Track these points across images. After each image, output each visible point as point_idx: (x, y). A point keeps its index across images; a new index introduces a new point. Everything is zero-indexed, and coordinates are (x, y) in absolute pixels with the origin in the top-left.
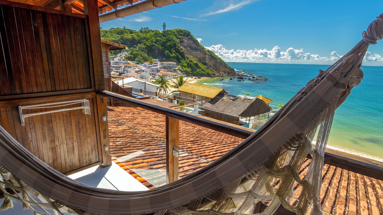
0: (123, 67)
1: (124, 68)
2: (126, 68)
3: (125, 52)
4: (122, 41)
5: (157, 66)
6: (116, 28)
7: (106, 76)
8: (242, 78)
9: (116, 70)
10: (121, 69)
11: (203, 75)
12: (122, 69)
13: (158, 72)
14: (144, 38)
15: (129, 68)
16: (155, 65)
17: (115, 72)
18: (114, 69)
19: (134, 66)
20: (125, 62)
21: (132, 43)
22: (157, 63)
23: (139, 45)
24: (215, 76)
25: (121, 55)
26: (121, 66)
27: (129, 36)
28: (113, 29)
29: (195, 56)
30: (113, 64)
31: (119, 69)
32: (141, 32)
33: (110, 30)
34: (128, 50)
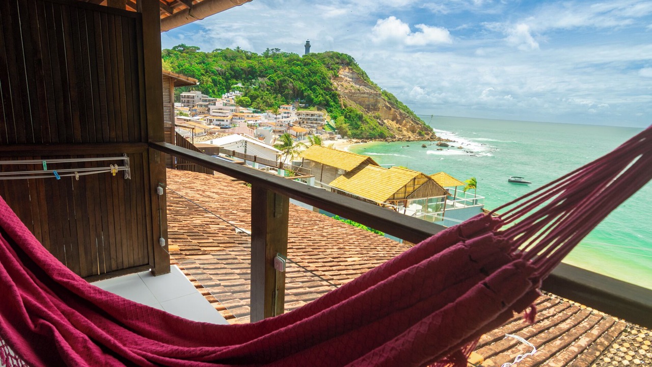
0: (230, 117)
1: (232, 119)
2: (235, 119)
3: (236, 92)
4: (233, 73)
5: (289, 117)
6: (224, 48)
7: (167, 123)
8: (446, 146)
9: (218, 123)
10: (227, 121)
11: (371, 137)
12: (229, 121)
13: (291, 128)
14: (272, 67)
15: (239, 119)
16: (286, 115)
17: (216, 125)
18: (215, 120)
19: (248, 116)
20: (234, 108)
21: (249, 75)
22: (289, 113)
23: (260, 80)
24: (394, 140)
25: (228, 97)
26: (227, 115)
27: (245, 64)
28: (219, 52)
29: (360, 102)
30: (214, 112)
31: (223, 121)
32: (266, 56)
33: (213, 52)
34: (242, 87)
